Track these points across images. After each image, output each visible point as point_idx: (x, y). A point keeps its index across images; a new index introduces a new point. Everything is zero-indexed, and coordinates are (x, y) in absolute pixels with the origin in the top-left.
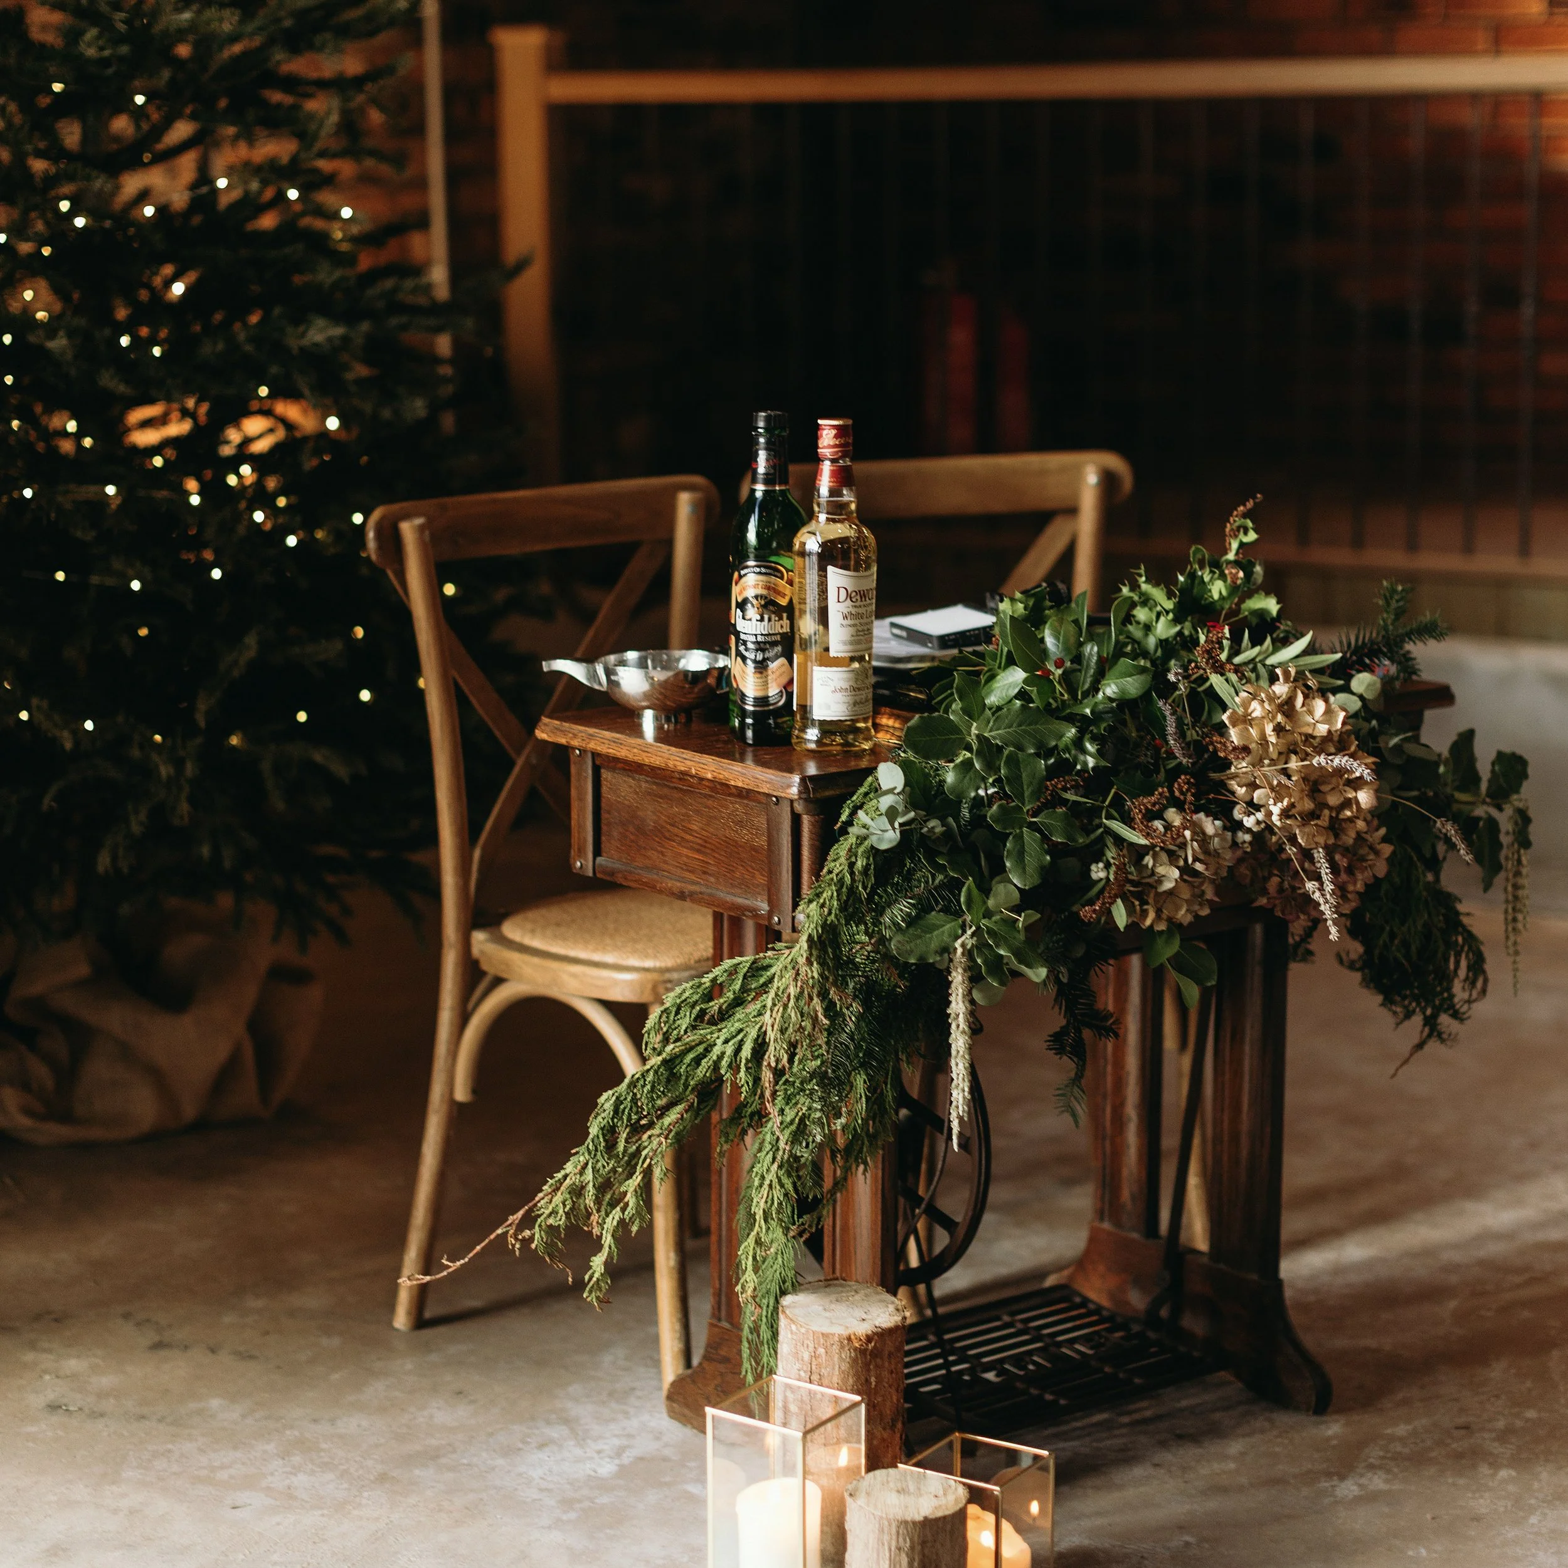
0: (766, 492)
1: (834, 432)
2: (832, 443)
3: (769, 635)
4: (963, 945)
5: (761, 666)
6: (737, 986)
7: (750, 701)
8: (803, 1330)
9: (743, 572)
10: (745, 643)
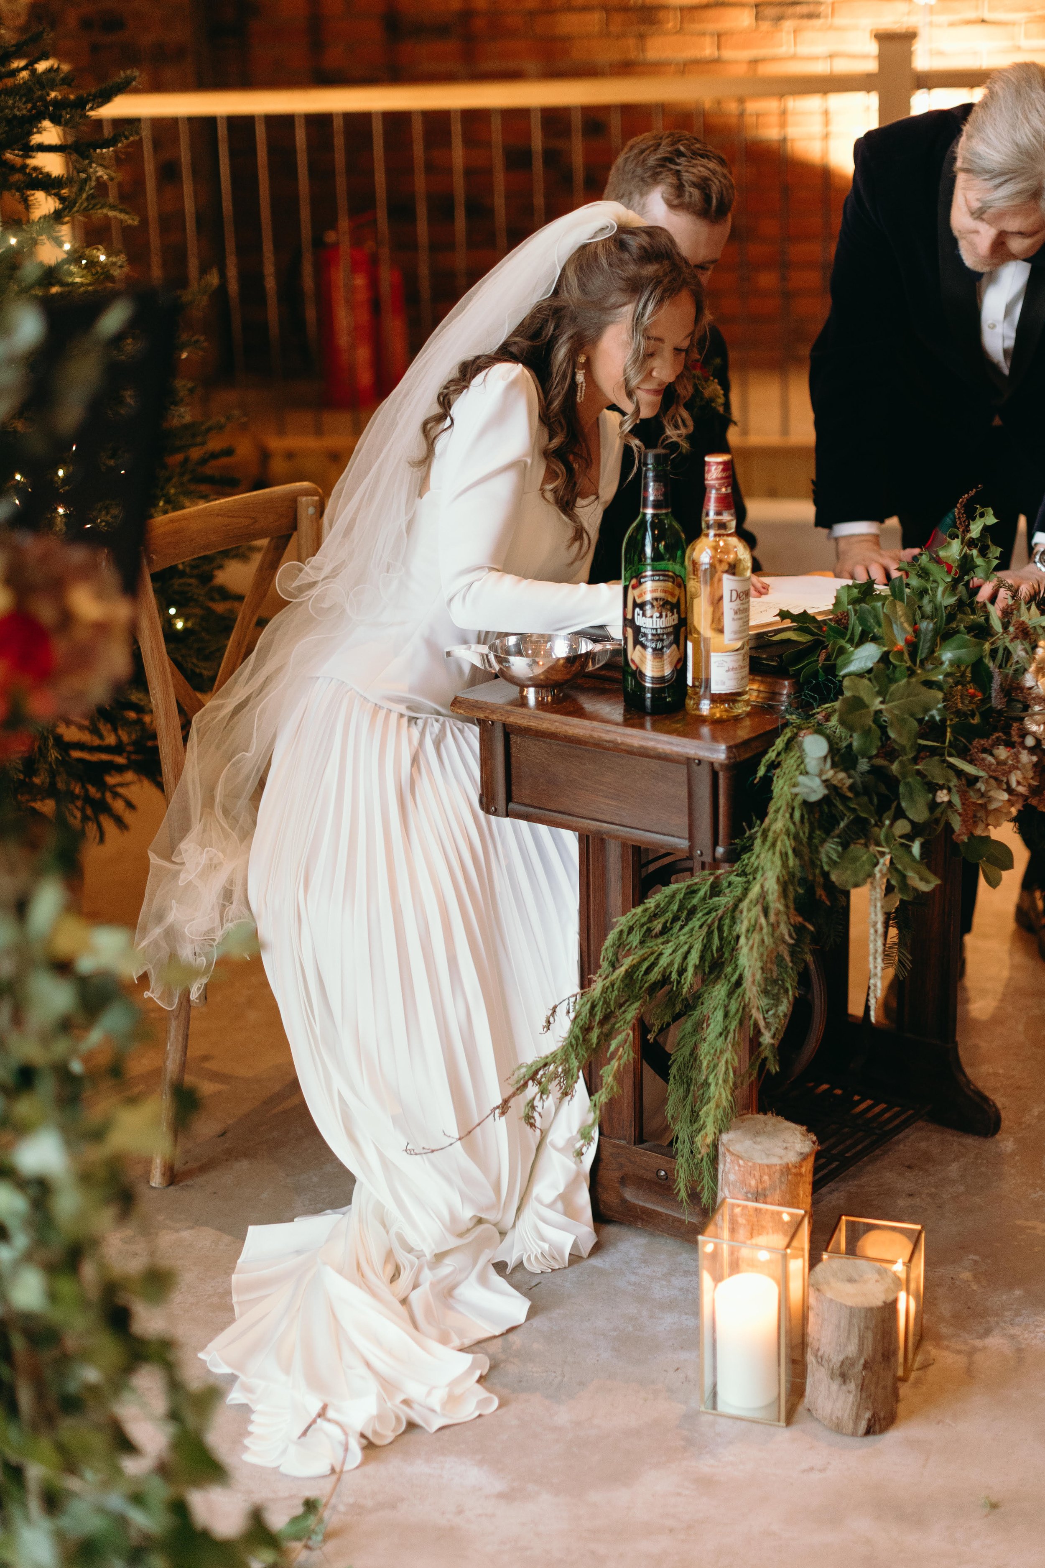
0: (654, 515)
1: (721, 467)
2: (719, 476)
3: (666, 628)
4: (881, 871)
5: (658, 653)
6: (675, 907)
7: (648, 679)
8: (750, 1164)
9: (642, 580)
10: (645, 635)
